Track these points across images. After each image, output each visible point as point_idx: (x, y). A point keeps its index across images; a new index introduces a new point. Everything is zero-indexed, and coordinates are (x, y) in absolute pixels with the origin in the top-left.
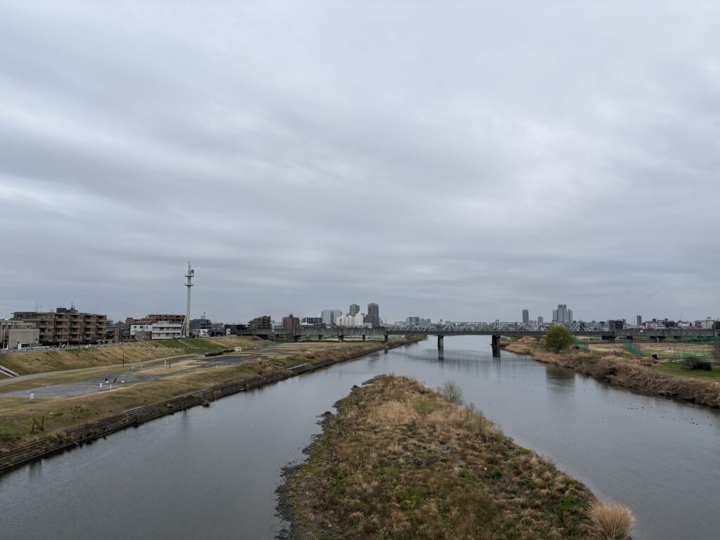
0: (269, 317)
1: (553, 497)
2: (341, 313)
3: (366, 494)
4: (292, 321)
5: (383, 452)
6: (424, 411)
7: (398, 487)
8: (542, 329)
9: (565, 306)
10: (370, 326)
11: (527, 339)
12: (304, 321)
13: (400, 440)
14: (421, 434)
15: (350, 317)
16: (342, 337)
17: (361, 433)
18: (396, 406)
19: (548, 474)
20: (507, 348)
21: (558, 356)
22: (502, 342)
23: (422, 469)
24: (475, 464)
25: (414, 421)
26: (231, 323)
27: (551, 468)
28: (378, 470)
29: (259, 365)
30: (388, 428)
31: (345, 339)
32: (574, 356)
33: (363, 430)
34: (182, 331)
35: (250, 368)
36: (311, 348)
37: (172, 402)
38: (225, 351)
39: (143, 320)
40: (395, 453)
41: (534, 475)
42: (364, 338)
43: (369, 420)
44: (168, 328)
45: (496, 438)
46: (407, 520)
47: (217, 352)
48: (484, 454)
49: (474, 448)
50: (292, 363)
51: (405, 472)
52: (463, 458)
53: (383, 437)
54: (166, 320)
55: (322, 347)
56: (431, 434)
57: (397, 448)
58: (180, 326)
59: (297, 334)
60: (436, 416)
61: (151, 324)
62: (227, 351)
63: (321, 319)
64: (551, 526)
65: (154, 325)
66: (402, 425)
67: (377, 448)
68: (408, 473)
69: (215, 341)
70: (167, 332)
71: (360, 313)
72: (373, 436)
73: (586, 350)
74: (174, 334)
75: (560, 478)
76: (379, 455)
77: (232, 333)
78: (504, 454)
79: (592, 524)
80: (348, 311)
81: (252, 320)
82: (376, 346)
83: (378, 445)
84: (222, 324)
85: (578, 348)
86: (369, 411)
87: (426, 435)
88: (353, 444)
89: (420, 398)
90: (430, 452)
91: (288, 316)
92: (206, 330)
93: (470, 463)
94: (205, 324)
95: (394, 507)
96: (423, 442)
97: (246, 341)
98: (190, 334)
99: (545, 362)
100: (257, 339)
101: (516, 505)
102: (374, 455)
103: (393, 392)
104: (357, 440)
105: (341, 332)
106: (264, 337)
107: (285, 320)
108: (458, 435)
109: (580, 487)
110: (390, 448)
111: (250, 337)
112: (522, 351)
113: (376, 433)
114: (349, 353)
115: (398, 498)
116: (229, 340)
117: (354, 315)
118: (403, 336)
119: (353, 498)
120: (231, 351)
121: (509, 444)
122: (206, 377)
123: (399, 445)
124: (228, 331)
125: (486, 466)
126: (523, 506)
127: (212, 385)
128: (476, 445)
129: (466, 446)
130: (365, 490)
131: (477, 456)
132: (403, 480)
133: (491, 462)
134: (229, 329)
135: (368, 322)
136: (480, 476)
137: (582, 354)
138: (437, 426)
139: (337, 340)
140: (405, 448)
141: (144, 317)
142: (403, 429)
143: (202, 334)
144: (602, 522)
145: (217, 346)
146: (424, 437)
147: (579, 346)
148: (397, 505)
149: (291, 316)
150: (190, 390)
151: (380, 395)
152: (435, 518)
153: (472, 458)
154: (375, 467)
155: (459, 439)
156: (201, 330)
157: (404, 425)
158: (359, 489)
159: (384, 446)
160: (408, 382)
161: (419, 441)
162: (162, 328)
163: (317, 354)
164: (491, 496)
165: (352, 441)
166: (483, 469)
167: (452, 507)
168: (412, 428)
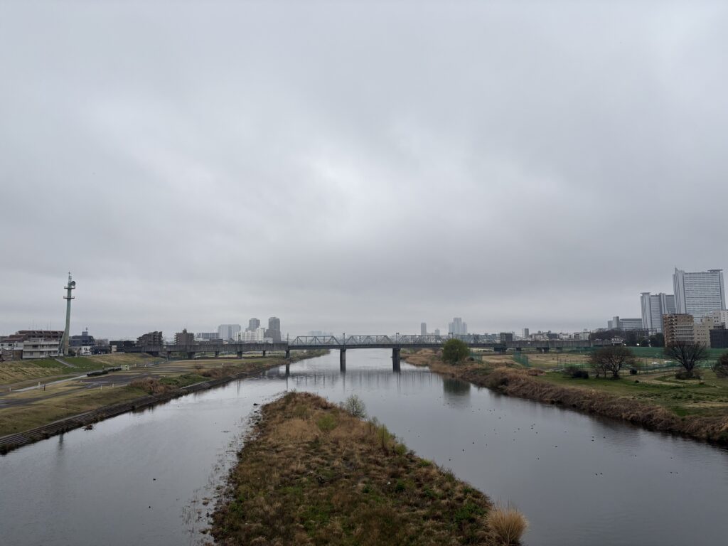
0: (161, 333)
1: (452, 507)
2: (240, 327)
3: (269, 517)
4: (185, 337)
5: (286, 471)
6: (326, 429)
7: (301, 507)
8: (439, 342)
9: (460, 319)
10: (271, 341)
11: (425, 352)
12: (199, 337)
13: (303, 458)
14: (324, 450)
15: (250, 332)
16: (240, 353)
17: (263, 453)
18: (298, 423)
19: (448, 484)
20: (408, 360)
21: (455, 368)
22: (401, 355)
23: (326, 486)
24: (378, 479)
25: (317, 438)
26: (117, 339)
27: (450, 478)
28: (281, 491)
29: (149, 385)
30: (290, 446)
31: (243, 355)
32: (469, 367)
33: (264, 449)
34: (60, 349)
35: (139, 388)
36: (208, 365)
37: (47, 428)
38: (110, 370)
39: (11, 336)
40: (298, 472)
41: (434, 486)
42: (264, 353)
43: (270, 439)
44: (43, 346)
45: (399, 451)
46: (312, 541)
47: (101, 371)
48: (386, 468)
49: (377, 463)
50: (186, 381)
51: (308, 491)
52: (367, 474)
53: (285, 456)
54: (41, 337)
55: (220, 364)
56: (334, 450)
57: (301, 467)
58: (57, 343)
59: (192, 351)
60: (339, 432)
61: (22, 341)
62: (113, 370)
63: (217, 334)
64: (451, 535)
65: (26, 342)
66: (304, 443)
67: (280, 468)
68: (311, 491)
69: (100, 359)
70: (42, 350)
71: (260, 327)
72: (275, 456)
73: (480, 362)
74: (50, 352)
75: (458, 487)
76: (282, 476)
77: (118, 350)
78: (405, 467)
79: (487, 530)
80: (248, 326)
81: (141, 335)
82: (276, 361)
83: (280, 465)
84: (107, 340)
85: (472, 360)
86: (270, 430)
87: (329, 451)
88: (253, 465)
89: (323, 414)
90: (333, 469)
91: (181, 332)
92: (89, 348)
93: (373, 478)
94: (86, 340)
95: (298, 528)
96: (326, 459)
97: (134, 358)
98: (69, 352)
99: (443, 373)
100: (147, 357)
101: (418, 517)
102: (276, 475)
103: (295, 409)
104: (258, 461)
105: (239, 348)
106: (154, 354)
107: (178, 335)
108: (361, 450)
109: (477, 495)
110: (293, 467)
111: (139, 354)
112: (421, 363)
113: (277, 452)
114: (248, 370)
115: (301, 519)
116: (115, 358)
117: (253, 330)
118: (305, 351)
119: (255, 522)
120: (117, 370)
121: (411, 457)
122: (88, 400)
123: (302, 463)
124: (114, 348)
125: (389, 480)
126: (425, 518)
127: (95, 407)
128: (379, 459)
129: (370, 461)
130: (267, 513)
131: (380, 471)
132: (307, 500)
133: (394, 475)
134: (116, 346)
135: (269, 337)
136: (383, 491)
137: (476, 365)
138: (340, 442)
139: (236, 356)
140: (309, 466)
141: (14, 334)
142: (305, 447)
143: (83, 351)
144: (497, 528)
145: (100, 365)
146: (327, 454)
147: (474, 357)
148: (301, 526)
149: (185, 331)
150: (69, 415)
151: (281, 413)
152: (340, 536)
153: (375, 472)
154: (277, 488)
155: (362, 454)
156: (83, 347)
157: (308, 442)
158: (261, 512)
159: (286, 466)
160: (310, 398)
161: (322, 458)
162: (35, 346)
163: (214, 372)
164: (394, 510)
165: (252, 462)
166: (386, 484)
167: (357, 525)
168: (315, 445)
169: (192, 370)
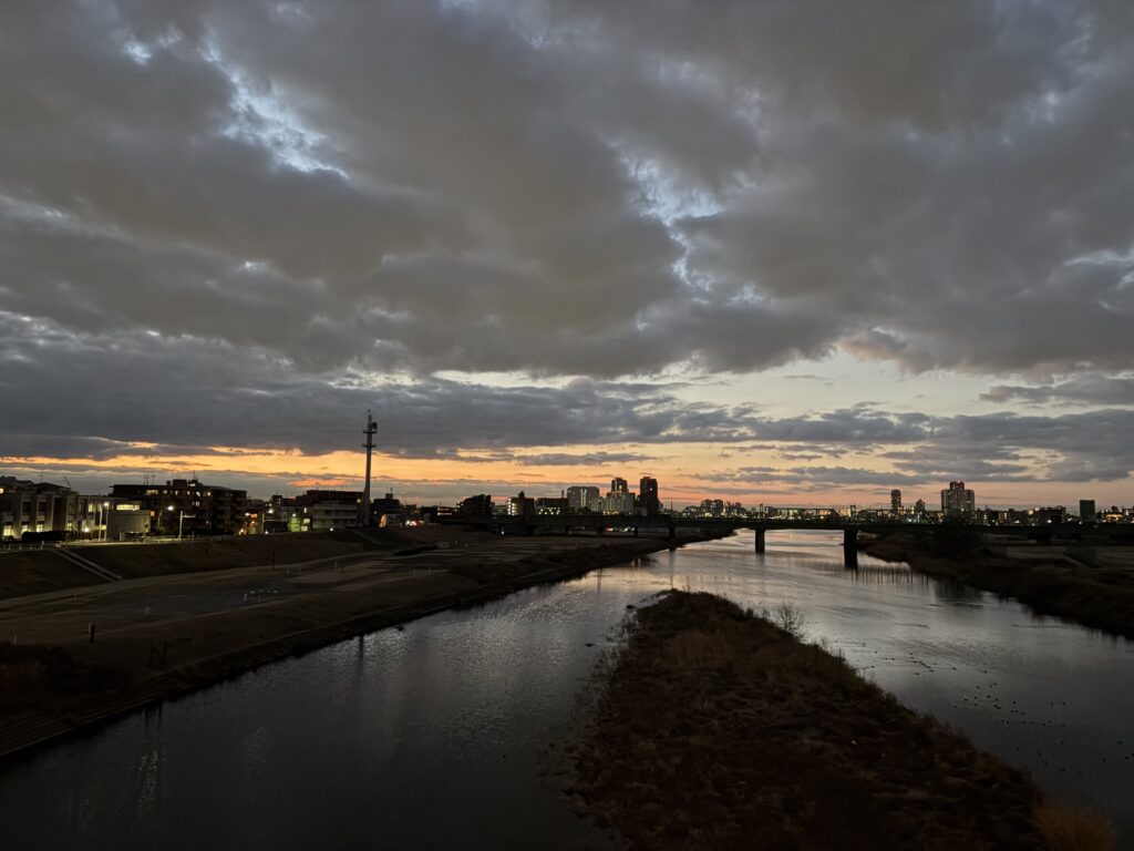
0: (489, 497)
1: (973, 793)
2: (599, 491)
4: (525, 504)
5: (686, 710)
8: (927, 521)
9: (962, 484)
10: (644, 513)
11: (901, 536)
12: (541, 503)
13: (710, 693)
14: (744, 684)
16: (601, 530)
18: (698, 637)
19: (960, 754)
20: (869, 550)
21: (955, 565)
22: (860, 542)
25: (730, 663)
26: (429, 504)
27: (963, 743)
29: (478, 570)
30: (689, 673)
31: (605, 533)
32: (983, 564)
33: (650, 675)
34: (358, 517)
35: (464, 573)
37: (350, 624)
38: (424, 548)
39: (297, 499)
40: (704, 713)
41: (937, 756)
42: (637, 531)
44: (337, 511)
45: (868, 693)
47: (412, 550)
48: (848, 719)
50: (527, 567)
53: (682, 688)
54: (334, 499)
56: (759, 684)
57: (708, 705)
58: (355, 508)
59: (533, 523)
60: (765, 657)
61: (313, 504)
62: (428, 549)
63: (566, 500)
64: (974, 839)
65: (317, 506)
66: (711, 669)
67: (675, 705)
69: (408, 532)
70: (336, 517)
72: (667, 685)
73: (1002, 557)
74: (346, 520)
75: (980, 762)
76: (679, 716)
77: (432, 521)
78: (883, 721)
79: (1041, 837)
80: (610, 489)
81: (462, 500)
83: (676, 700)
85: (988, 552)
87: (751, 686)
89: (737, 627)
91: (518, 495)
92: (394, 516)
96: (748, 697)
97: (453, 533)
98: (371, 521)
99: (937, 574)
100: (471, 531)
102: (670, 715)
104: (642, 691)
105: (599, 521)
106: (481, 527)
109: (1017, 777)
110: (696, 705)
111: (462, 527)
112: (893, 556)
115: (716, 784)
118: (698, 530)
119: (646, 782)
120: (433, 548)
121: (890, 704)
122: (399, 588)
126: (924, 805)
127: (409, 599)
128: (835, 703)
129: (820, 706)
130: (662, 771)
131: (837, 722)
132: (721, 756)
133: (862, 731)
134: (428, 515)
135: (641, 507)
136: (845, 754)
137: (996, 562)
138: (767, 672)
139: (594, 533)
141: (301, 494)
142: (713, 676)
145: (410, 540)
146: (749, 690)
149: (522, 494)
150: (377, 607)
152: (780, 819)
154: (674, 734)
155: (805, 694)
157: (715, 669)
158: (653, 767)
159: (684, 702)
160: (713, 602)
161: (741, 695)
162: (328, 512)
163: (566, 555)
168: (728, 673)
169: (535, 552)
